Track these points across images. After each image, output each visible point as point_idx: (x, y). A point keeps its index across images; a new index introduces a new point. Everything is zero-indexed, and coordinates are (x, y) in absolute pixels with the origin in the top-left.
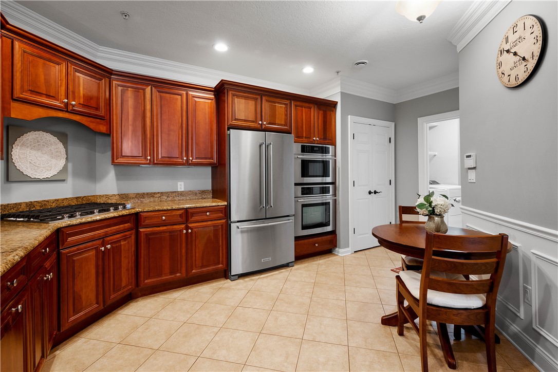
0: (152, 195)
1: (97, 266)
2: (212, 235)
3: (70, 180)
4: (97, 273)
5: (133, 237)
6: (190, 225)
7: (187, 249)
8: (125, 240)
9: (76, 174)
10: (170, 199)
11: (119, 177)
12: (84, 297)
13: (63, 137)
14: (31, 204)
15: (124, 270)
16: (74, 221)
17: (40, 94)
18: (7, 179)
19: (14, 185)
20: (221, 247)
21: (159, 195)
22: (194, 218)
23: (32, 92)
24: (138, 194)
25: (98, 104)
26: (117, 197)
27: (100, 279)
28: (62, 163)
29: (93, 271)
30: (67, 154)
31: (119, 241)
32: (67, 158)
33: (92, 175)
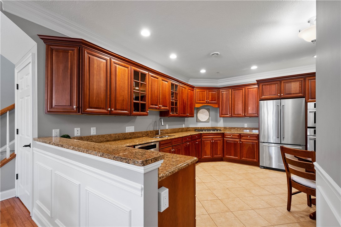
0: (234, 128)
1: (211, 146)
2: (251, 146)
3: (210, 122)
4: (211, 147)
5: (222, 140)
6: (241, 140)
7: (240, 149)
8: (219, 141)
9: (212, 120)
10: (241, 130)
11: (224, 121)
12: (207, 152)
13: (208, 110)
14: (201, 128)
15: (219, 150)
16: (205, 132)
17: (201, 100)
18: (197, 122)
19: (198, 123)
20: (255, 152)
21: (237, 128)
22: (243, 138)
23: (199, 100)
24: (229, 127)
25: (215, 99)
26: (223, 128)
27: (211, 149)
28: (208, 117)
29: (210, 147)
30: (209, 115)
31: (217, 141)
32: (209, 116)
33: (217, 121)
